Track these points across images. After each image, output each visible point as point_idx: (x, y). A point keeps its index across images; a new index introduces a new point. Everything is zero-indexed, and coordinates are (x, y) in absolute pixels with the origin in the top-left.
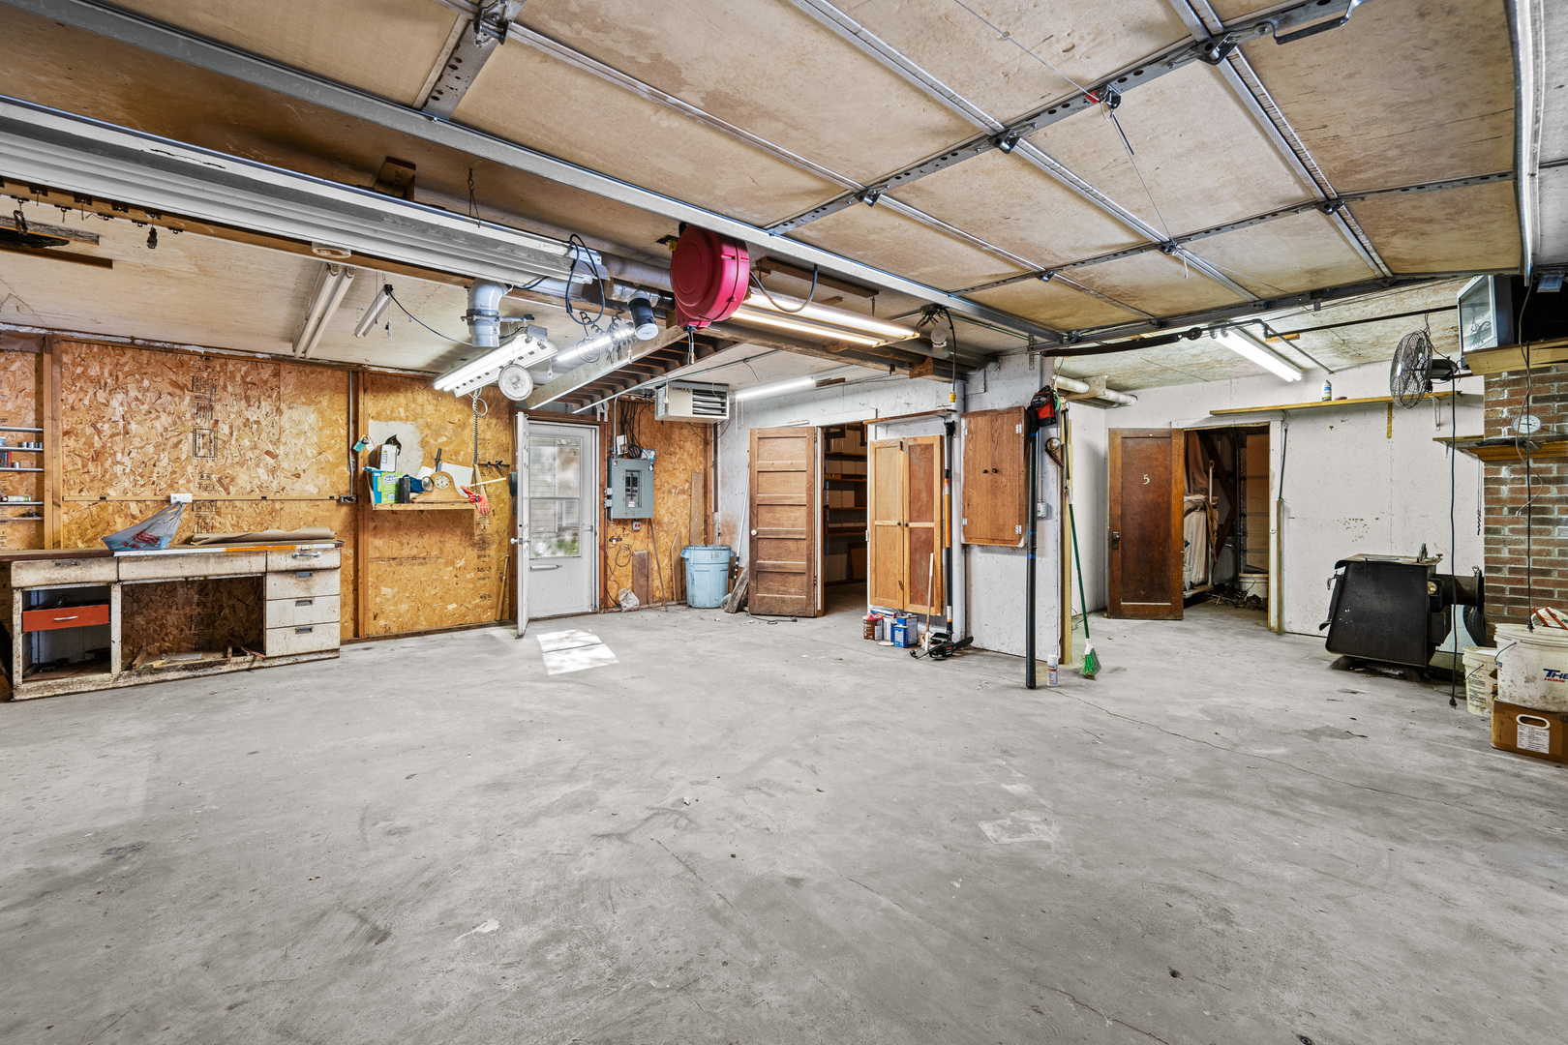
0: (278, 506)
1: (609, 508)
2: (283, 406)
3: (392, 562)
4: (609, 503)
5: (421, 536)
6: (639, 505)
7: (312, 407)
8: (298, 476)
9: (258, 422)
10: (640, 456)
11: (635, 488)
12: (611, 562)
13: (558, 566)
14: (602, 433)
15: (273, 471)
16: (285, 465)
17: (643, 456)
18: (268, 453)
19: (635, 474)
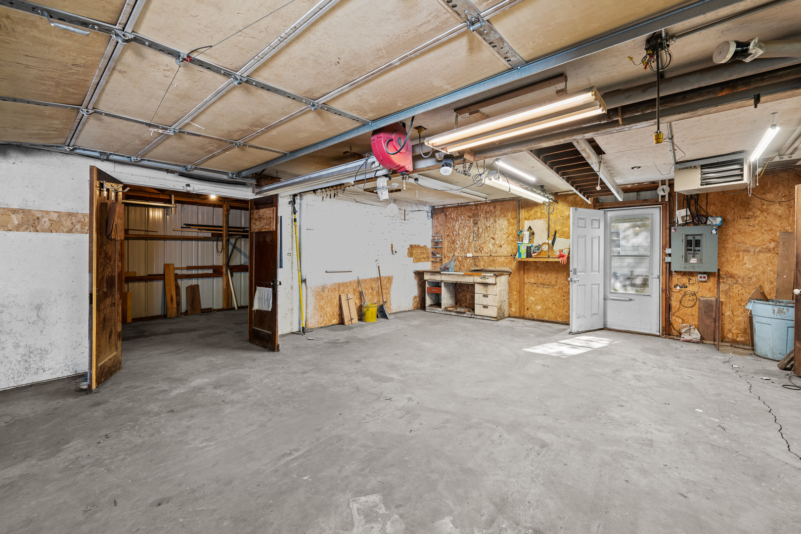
0: (495, 258)
1: (670, 263)
2: (497, 219)
3: (534, 285)
4: (668, 259)
5: (547, 274)
6: (700, 261)
7: (506, 218)
8: (501, 246)
9: (489, 227)
10: (705, 223)
11: (697, 248)
12: (675, 304)
13: (631, 300)
14: (664, 210)
15: (493, 245)
16: (497, 242)
17: (709, 223)
18: (492, 238)
19: (697, 238)
